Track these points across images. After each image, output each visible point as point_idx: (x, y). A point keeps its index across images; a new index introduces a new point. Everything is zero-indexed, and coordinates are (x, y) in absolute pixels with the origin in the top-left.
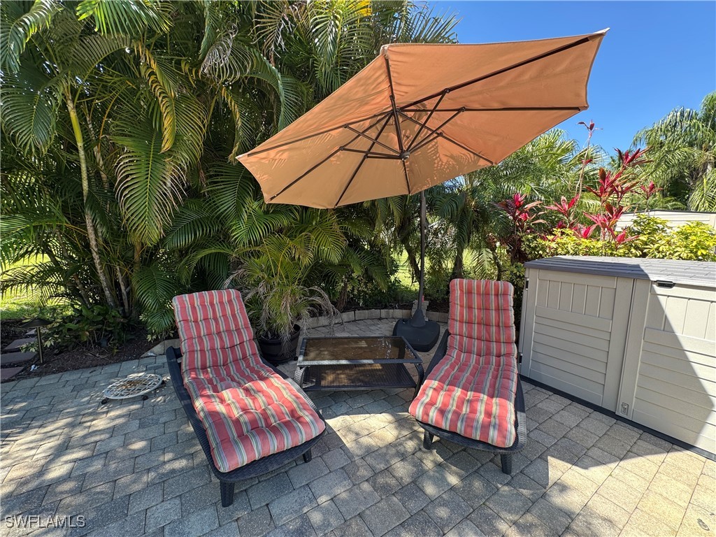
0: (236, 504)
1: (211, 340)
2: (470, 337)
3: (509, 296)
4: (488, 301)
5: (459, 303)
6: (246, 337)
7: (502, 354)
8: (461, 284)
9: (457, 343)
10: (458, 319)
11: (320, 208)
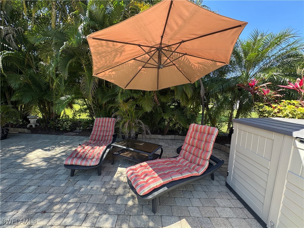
0: (73, 177)
1: (100, 133)
2: (190, 153)
3: (213, 135)
4: (203, 136)
5: (190, 135)
6: (110, 134)
7: (200, 164)
8: (194, 126)
9: (183, 154)
10: (187, 143)
11: (148, 90)
